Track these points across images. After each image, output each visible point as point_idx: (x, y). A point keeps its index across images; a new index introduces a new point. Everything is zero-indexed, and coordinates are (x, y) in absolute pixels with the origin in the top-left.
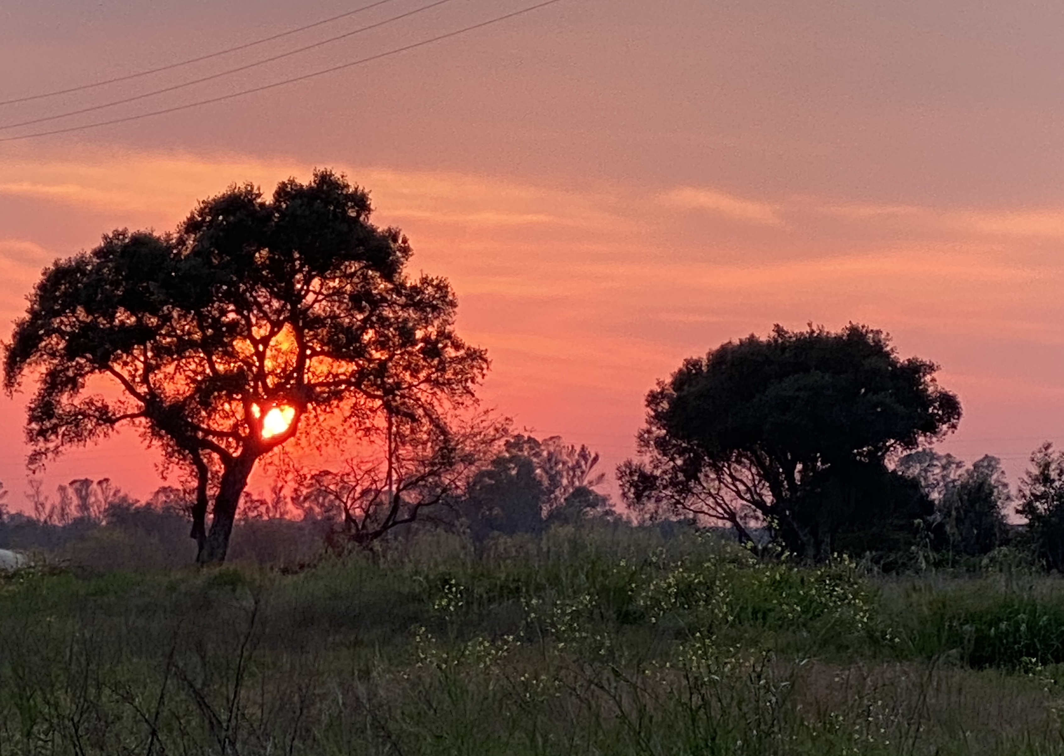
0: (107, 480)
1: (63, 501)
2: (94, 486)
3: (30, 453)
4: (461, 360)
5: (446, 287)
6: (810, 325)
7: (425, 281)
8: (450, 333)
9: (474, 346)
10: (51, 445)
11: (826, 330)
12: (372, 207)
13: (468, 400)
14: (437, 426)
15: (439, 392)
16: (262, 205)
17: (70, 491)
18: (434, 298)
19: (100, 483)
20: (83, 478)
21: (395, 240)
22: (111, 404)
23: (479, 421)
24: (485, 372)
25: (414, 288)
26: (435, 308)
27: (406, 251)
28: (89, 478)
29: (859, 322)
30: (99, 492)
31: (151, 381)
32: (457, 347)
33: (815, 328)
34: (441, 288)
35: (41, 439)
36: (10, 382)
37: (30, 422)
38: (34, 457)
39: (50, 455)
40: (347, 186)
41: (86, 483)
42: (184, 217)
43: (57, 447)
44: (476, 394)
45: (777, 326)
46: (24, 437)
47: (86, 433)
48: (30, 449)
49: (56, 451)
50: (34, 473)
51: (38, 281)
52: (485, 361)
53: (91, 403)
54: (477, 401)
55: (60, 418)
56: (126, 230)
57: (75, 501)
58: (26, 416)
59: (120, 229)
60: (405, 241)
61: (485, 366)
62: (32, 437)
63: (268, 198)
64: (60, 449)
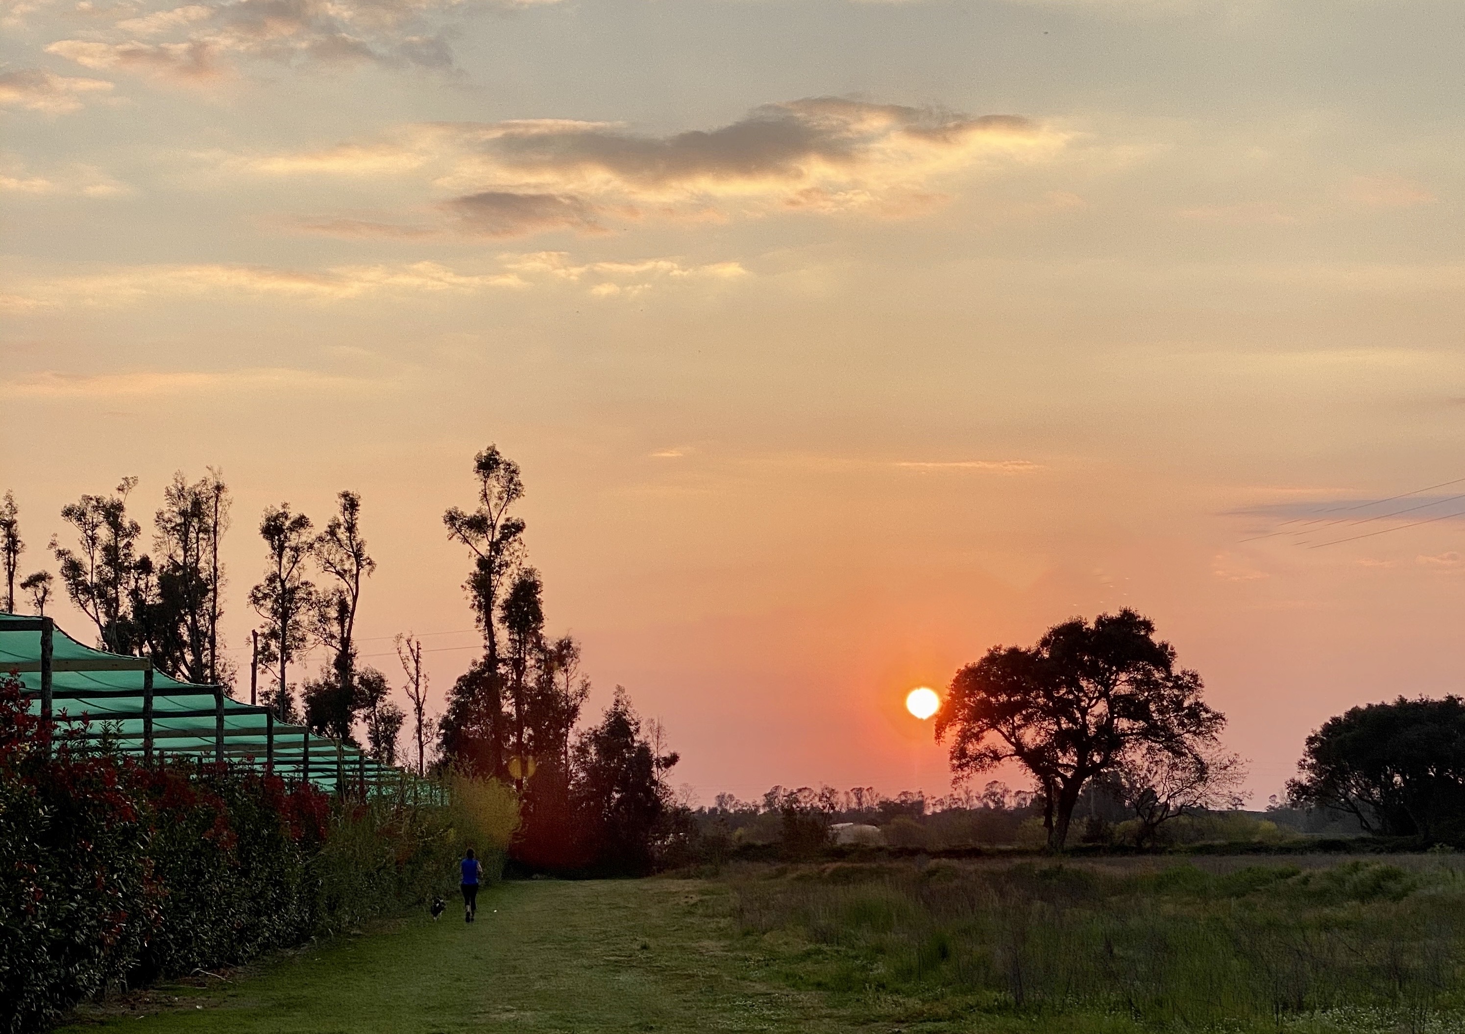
0: (871, 788)
1: (847, 800)
2: (865, 792)
3: (953, 778)
4: (1210, 719)
5: (1197, 675)
6: (1420, 695)
7: (1184, 673)
8: (1202, 703)
9: (1217, 710)
10: (965, 773)
11: (1431, 698)
12: (1155, 628)
13: (1214, 743)
14: (1197, 759)
15: (1197, 739)
16: (1088, 629)
17: (852, 794)
18: (1190, 682)
19: (868, 790)
20: (858, 787)
21: (1167, 649)
22: (1000, 750)
23: (1215, 755)
24: (1224, 726)
25: (1177, 677)
26: (1190, 689)
27: (1173, 654)
28: (862, 787)
29: (1454, 693)
30: (868, 794)
31: (1017, 735)
32: (1207, 711)
33: (1423, 697)
34: (1194, 677)
35: (959, 769)
36: (938, 736)
37: (951, 759)
38: (955, 782)
39: (965, 779)
40: (1139, 617)
41: (860, 790)
42: (1040, 638)
43: (969, 774)
44: (1218, 740)
45: (1401, 696)
46: (949, 769)
47: (986, 766)
48: (953, 775)
49: (968, 777)
50: (956, 789)
51: (954, 678)
52: (1224, 719)
53: (987, 748)
54: (1219, 743)
55: (971, 757)
56: (1001, 645)
57: (855, 800)
58: (949, 756)
59: (998, 645)
60: (1172, 649)
61: (1223, 722)
62: (954, 768)
63: (1092, 625)
64: (970, 775)
